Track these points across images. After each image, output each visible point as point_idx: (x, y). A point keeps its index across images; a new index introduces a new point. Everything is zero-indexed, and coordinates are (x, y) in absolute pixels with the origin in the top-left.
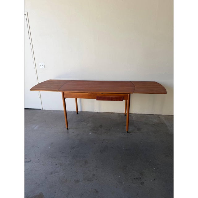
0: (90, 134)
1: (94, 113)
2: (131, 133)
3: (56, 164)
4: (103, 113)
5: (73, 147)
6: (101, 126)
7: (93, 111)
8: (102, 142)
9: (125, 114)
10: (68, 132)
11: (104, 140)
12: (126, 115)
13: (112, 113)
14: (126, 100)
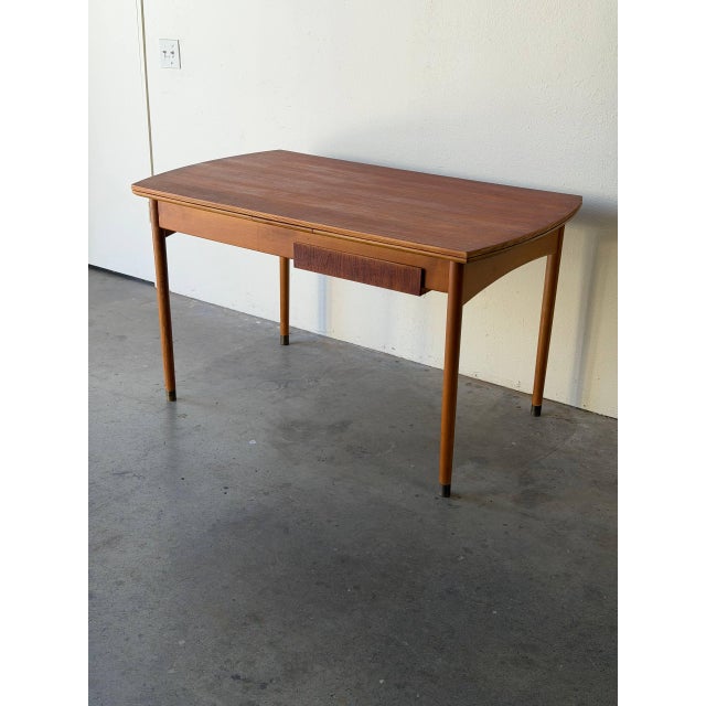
0: (252, 442)
6: (340, 427)
9: (535, 403)
13: (473, 382)
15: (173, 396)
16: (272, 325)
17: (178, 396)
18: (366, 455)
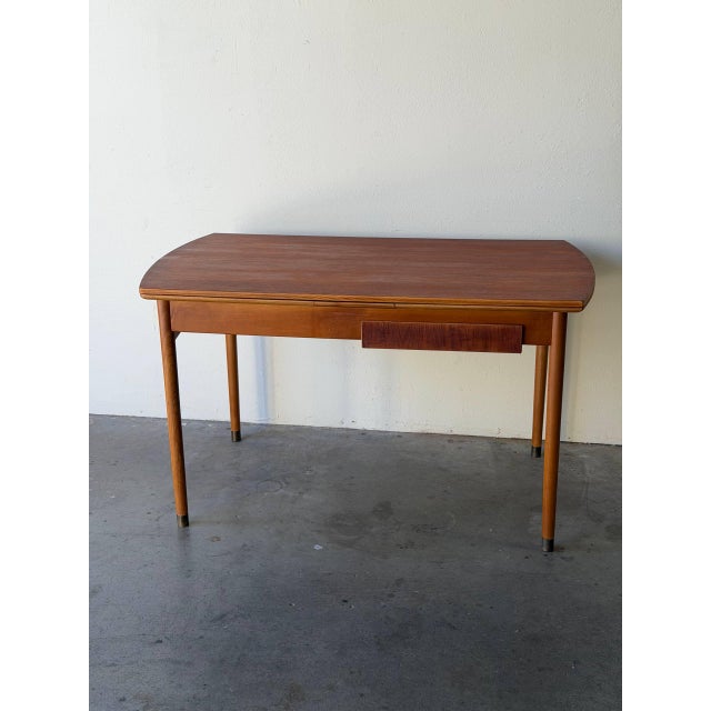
0: (317, 547)
1: (341, 436)
2: (565, 554)
3: (123, 700)
4: (400, 435)
5: (217, 613)
6: (384, 510)
7: (337, 425)
8: (391, 596)
9: (536, 445)
10: (185, 537)
11: (399, 582)
12: (539, 452)
13: (452, 438)
14: (544, 343)
15: (185, 520)
16: (201, 424)
17: (190, 520)
18: (438, 531)
